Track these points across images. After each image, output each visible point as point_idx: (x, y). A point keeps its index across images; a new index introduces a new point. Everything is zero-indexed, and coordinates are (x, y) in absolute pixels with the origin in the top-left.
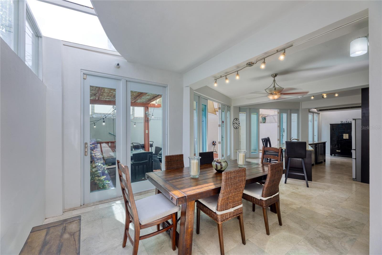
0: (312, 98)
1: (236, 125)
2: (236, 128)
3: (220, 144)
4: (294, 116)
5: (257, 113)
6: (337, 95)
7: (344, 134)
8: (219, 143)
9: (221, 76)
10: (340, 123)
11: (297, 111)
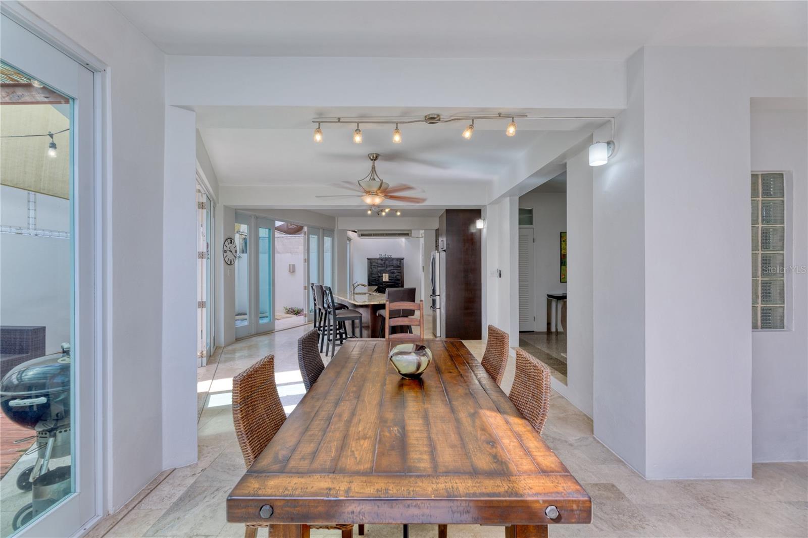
0: (369, 212)
1: (230, 256)
2: (229, 263)
3: (204, 310)
4: (328, 241)
5: (270, 229)
6: (399, 214)
7: (384, 274)
8: (199, 305)
9: (339, 119)
10: (378, 257)
11: (329, 232)
